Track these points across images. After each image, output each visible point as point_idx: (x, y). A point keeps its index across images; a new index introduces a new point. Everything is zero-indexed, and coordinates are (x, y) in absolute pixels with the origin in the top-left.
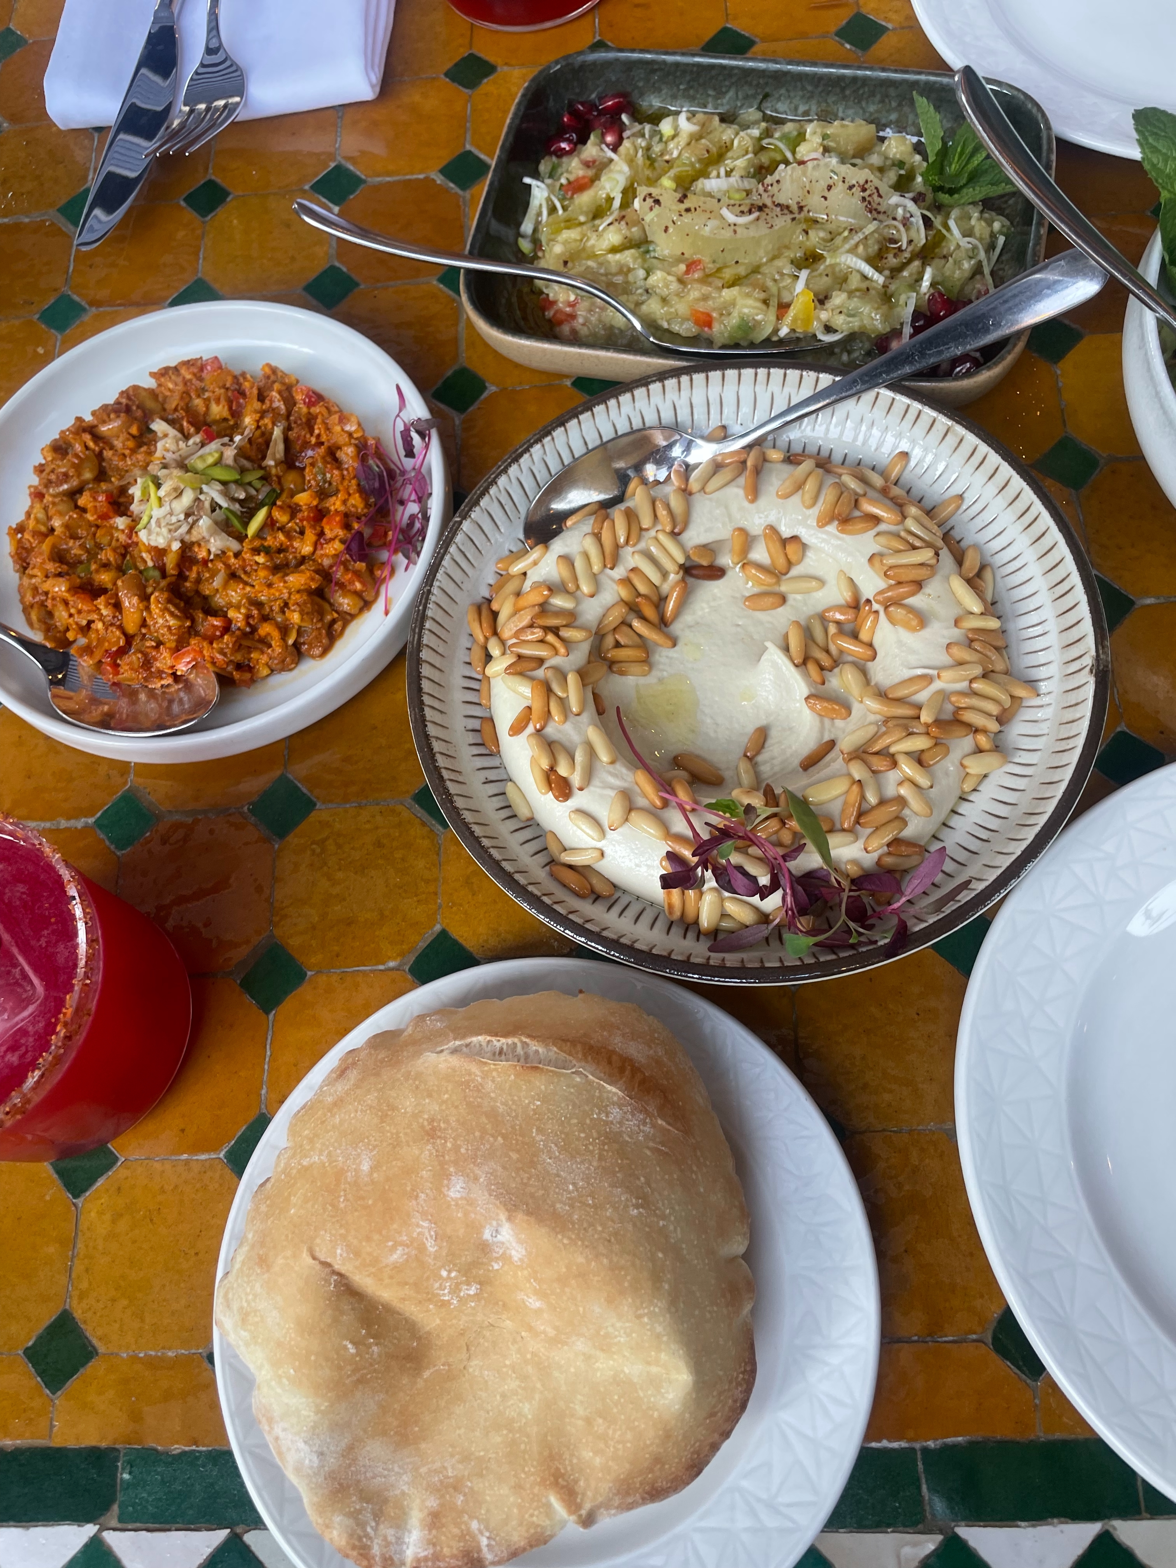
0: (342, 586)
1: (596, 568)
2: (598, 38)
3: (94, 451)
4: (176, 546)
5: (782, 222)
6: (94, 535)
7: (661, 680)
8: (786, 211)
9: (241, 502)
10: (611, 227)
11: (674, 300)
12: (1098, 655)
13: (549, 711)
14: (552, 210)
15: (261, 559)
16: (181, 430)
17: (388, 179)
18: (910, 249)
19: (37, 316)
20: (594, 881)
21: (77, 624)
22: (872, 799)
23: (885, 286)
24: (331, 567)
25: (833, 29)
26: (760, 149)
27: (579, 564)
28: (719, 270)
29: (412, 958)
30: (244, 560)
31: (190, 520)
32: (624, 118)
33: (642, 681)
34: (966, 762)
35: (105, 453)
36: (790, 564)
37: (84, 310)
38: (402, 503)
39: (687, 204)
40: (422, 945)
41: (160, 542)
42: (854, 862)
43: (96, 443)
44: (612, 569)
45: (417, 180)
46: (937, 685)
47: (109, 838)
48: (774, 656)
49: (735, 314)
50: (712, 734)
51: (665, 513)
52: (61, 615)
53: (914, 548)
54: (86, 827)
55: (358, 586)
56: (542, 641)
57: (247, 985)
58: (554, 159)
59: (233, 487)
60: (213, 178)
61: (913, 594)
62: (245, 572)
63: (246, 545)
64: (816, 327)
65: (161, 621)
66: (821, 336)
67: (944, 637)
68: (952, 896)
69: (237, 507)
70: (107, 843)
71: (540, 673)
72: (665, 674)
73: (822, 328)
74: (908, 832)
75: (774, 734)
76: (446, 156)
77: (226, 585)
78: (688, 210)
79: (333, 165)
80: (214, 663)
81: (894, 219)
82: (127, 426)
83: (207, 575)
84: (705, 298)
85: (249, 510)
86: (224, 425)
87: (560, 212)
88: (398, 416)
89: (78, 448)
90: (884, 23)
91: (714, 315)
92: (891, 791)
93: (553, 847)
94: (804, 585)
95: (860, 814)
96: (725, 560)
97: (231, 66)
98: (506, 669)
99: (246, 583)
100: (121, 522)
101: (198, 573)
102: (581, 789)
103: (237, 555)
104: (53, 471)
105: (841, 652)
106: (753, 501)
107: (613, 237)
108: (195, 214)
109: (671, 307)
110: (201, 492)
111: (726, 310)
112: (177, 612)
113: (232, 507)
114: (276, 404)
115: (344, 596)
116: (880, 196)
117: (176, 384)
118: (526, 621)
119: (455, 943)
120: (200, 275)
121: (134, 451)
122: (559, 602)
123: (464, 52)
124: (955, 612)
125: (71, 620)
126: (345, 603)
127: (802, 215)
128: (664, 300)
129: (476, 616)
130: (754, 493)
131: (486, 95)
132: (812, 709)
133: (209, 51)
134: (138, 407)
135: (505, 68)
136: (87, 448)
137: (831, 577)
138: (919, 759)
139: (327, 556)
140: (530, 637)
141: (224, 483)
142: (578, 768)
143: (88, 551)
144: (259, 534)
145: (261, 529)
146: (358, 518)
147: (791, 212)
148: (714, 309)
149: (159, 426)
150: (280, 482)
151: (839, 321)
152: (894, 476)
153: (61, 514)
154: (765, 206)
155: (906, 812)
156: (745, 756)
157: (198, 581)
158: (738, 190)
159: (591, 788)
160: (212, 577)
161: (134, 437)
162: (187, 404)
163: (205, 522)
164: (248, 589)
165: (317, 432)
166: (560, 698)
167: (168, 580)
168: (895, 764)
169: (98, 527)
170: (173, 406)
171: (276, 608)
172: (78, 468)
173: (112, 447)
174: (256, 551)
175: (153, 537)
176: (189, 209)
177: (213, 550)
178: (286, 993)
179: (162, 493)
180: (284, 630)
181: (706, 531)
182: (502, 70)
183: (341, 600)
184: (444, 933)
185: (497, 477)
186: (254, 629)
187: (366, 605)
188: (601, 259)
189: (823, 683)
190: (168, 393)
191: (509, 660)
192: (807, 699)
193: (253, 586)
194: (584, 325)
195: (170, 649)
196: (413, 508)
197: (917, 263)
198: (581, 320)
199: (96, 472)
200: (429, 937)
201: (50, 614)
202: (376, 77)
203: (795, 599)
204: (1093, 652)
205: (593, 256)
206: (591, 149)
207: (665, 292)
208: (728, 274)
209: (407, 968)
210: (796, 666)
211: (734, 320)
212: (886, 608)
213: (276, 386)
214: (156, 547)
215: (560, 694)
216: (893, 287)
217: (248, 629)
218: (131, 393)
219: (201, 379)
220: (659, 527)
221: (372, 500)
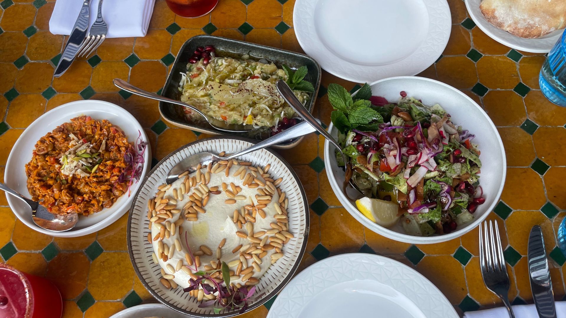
0: (116, 188)
1: (183, 193)
2: (210, 22)
3: (52, 142)
4: (71, 176)
5: (246, 94)
6: (49, 168)
7: (200, 223)
8: (248, 91)
9: (91, 163)
10: (201, 91)
11: (217, 112)
12: (306, 231)
13: (165, 235)
14: (187, 82)
15: (95, 180)
16: (78, 137)
17: (147, 60)
18: (280, 103)
19: (42, 94)
20: (172, 284)
21: (42, 195)
22: (245, 267)
23: (272, 114)
24: (114, 183)
25: (275, 27)
26: (245, 70)
27: (179, 192)
28: (229, 105)
29: (124, 299)
30: (90, 179)
31: (76, 168)
32: (211, 54)
33: (195, 222)
34: (272, 256)
35: (55, 143)
36: (238, 192)
37: (55, 93)
38: (137, 163)
39: (221, 89)
40: (128, 295)
41: (67, 174)
42: (239, 284)
43: (53, 140)
44: (187, 193)
45: (155, 61)
46: (266, 235)
47: (45, 257)
48: (229, 220)
49: (232, 118)
50: (212, 240)
51: (203, 179)
52: (38, 192)
53: (266, 195)
54: (39, 253)
55: (121, 189)
56: (166, 214)
57: (79, 304)
58: (191, 64)
59: (89, 159)
60: (97, 55)
61: (264, 207)
62: (91, 183)
63: (91, 175)
64: (253, 124)
65: (64, 198)
66: (254, 127)
67: (270, 220)
68: (260, 296)
69: (89, 165)
70: (45, 258)
71: (164, 223)
72: (202, 221)
73: (255, 124)
74: (254, 276)
75: (227, 241)
76: (164, 55)
77: (84, 187)
78: (221, 91)
79: (131, 54)
80: (78, 211)
81: (276, 95)
82: (62, 136)
83: (79, 183)
84: (225, 113)
85: (93, 165)
86: (90, 136)
87: (189, 83)
88: (139, 138)
89: (48, 142)
90: (289, 26)
91: (227, 117)
92: (250, 264)
93: (162, 274)
94: (241, 198)
95: (241, 271)
96: (221, 189)
97: (104, 24)
98: (155, 221)
99: (90, 186)
100: (57, 166)
101: (77, 182)
102: (170, 259)
103: (88, 177)
104: (40, 147)
105: (248, 219)
106: (227, 176)
107: (202, 93)
108: (90, 66)
109: (216, 114)
110: (79, 162)
111: (230, 116)
112: (69, 195)
113: (88, 165)
114: (105, 132)
115: (117, 191)
116: (273, 89)
117: (78, 123)
118: (162, 207)
119: (137, 295)
120: (90, 85)
121: (64, 143)
122: (172, 202)
123: (172, 22)
124: (274, 213)
125: (40, 194)
126: (117, 193)
127: (252, 93)
128: (214, 112)
129: (150, 204)
130: (228, 174)
131: (177, 36)
132: (238, 235)
133: (98, 18)
134: (66, 129)
135: (183, 29)
136: (50, 141)
137: (248, 197)
138: (258, 256)
139: (113, 180)
140: (162, 213)
141: (86, 158)
142: (170, 253)
143: (47, 173)
144: (95, 172)
145: (96, 170)
146: (123, 169)
147: (249, 92)
148: (227, 116)
149: (72, 136)
150: (103, 156)
151: (259, 123)
152: (266, 170)
153: (40, 161)
154: (242, 89)
155: (254, 270)
156: (219, 247)
157: (77, 185)
158: (236, 83)
159: (173, 258)
160: (81, 184)
161: (64, 138)
162: (80, 129)
163: (79, 170)
164: (90, 188)
165: (115, 142)
166: (169, 231)
167: (68, 184)
168: (252, 257)
169: (51, 166)
170: (76, 129)
171: (97, 194)
172: (47, 147)
173: (58, 141)
174: (94, 177)
175: (65, 172)
176: (89, 64)
177: (82, 176)
178: (89, 306)
179: (68, 161)
180: (98, 202)
181: (215, 183)
182: (182, 29)
183: (116, 193)
184: (134, 292)
185: (159, 165)
186: (91, 201)
187: (124, 193)
188: (198, 98)
189: (241, 228)
190: (75, 125)
191: (156, 219)
192: (236, 232)
193: (92, 187)
194: (193, 115)
195: (66, 206)
196: (140, 164)
197: (281, 108)
198: (192, 113)
199: (52, 148)
200: (130, 293)
201: (35, 191)
202: (145, 32)
203: (239, 202)
204: (305, 230)
205: (196, 97)
206: (200, 64)
207: (214, 110)
208: (232, 107)
209: (122, 301)
210: (235, 223)
211: (232, 119)
212: (258, 210)
213: (105, 127)
214: (66, 175)
215: (169, 230)
216: (274, 114)
217: (89, 200)
218: (65, 125)
219: (84, 123)
220: (201, 182)
221: (128, 164)
